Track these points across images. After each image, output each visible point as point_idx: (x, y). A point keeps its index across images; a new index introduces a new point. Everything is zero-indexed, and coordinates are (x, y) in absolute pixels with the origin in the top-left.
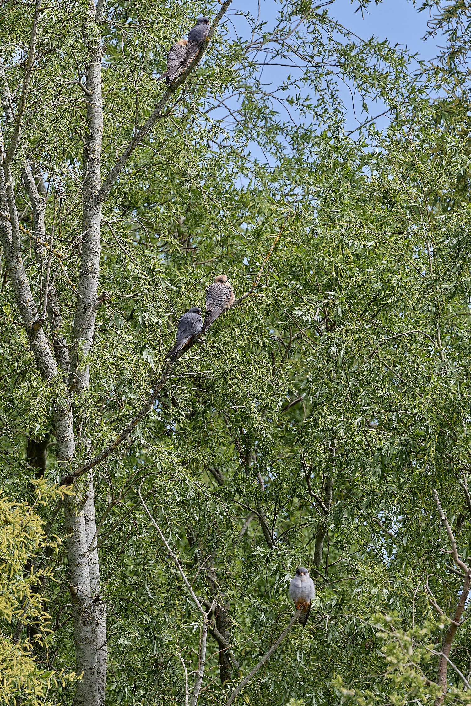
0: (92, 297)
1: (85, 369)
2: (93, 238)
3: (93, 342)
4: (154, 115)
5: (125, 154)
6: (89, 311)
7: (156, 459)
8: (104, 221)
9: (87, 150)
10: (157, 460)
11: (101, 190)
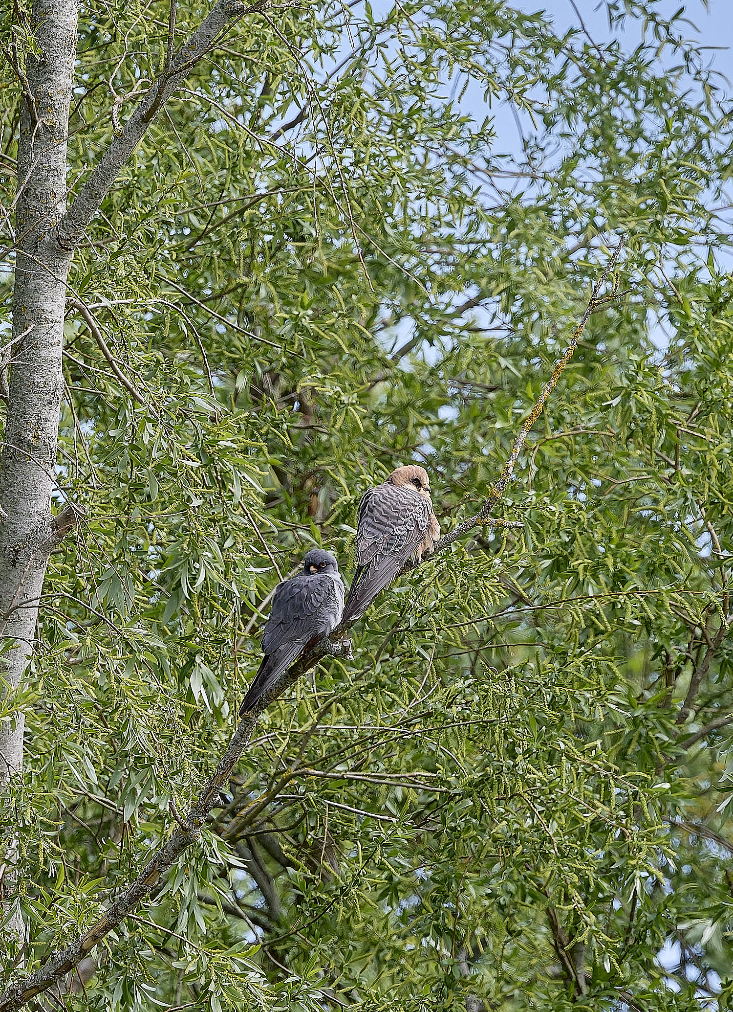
0: (36, 518)
1: (13, 721)
2: (44, 353)
3: (36, 647)
4: (222, 7)
5: (138, 116)
6: (27, 557)
7: (208, 984)
8: (74, 306)
9: (30, 103)
10: (212, 987)
11: (70, 215)
